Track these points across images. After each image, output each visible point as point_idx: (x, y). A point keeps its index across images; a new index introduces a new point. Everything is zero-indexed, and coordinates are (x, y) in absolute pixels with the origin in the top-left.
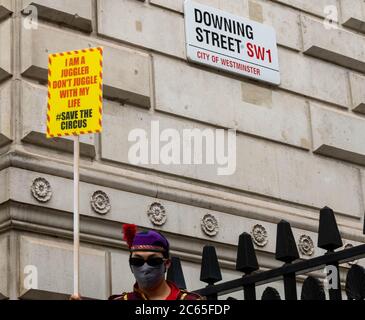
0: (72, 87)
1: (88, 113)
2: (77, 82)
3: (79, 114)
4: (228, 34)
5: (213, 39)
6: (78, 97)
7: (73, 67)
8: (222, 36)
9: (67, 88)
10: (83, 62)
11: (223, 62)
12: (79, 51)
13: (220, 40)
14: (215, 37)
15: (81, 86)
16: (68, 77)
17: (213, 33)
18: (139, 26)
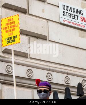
0: (10, 29)
1: (15, 37)
2: (11, 27)
3: (12, 37)
4: (74, 13)
5: (69, 15)
6: (12, 32)
7: (9, 22)
8: (72, 14)
9: (8, 29)
10: (13, 20)
11: (72, 23)
12: (11, 16)
13: (71, 16)
14: (70, 14)
15: (13, 28)
16: (8, 26)
17: (69, 13)
18: (43, 11)
